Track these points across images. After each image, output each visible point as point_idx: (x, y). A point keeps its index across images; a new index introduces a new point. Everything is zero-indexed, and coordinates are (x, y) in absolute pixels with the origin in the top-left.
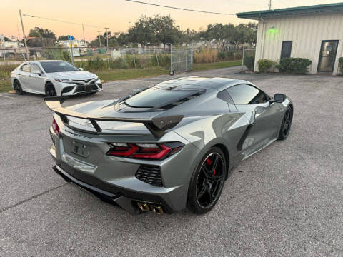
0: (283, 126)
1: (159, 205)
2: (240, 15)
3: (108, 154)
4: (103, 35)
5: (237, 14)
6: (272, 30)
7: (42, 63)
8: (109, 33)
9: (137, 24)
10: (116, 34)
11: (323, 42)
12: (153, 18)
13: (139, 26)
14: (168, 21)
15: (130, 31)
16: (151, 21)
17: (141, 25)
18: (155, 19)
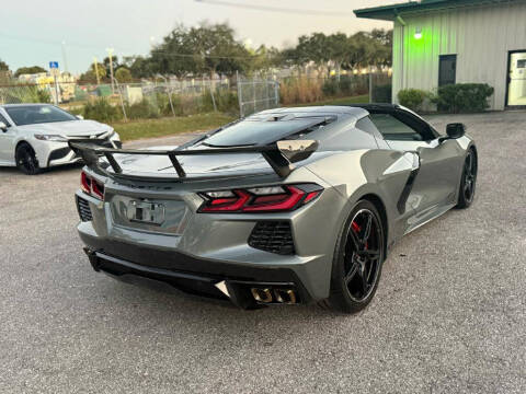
0: (463, 183)
1: (289, 287)
2: (361, 14)
3: (201, 210)
4: (102, 62)
5: (355, 12)
6: (418, 36)
7: (6, 109)
8: (115, 59)
9: (167, 39)
10: (128, 59)
11: (510, 53)
12: (197, 27)
13: (171, 43)
14: (224, 32)
15: (153, 52)
16: (194, 33)
17: (175, 41)
18: (201, 29)
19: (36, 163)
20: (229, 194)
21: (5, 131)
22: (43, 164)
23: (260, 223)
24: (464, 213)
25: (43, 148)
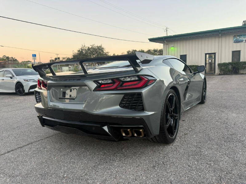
0: (203, 93)
1: (141, 128)
2: (152, 40)
3: (96, 90)
4: (54, 59)
5: (149, 39)
6: (172, 48)
7: (13, 70)
8: (59, 58)
9: (79, 51)
10: (64, 58)
11: (206, 54)
12: (90, 47)
13: (81, 52)
14: (100, 49)
15: (74, 56)
16: (89, 49)
17: (82, 52)
18: (92, 48)
19: (24, 91)
20: (110, 81)
21: (11, 78)
22: (26, 91)
23: (126, 95)
24: (203, 105)
25: (27, 85)
